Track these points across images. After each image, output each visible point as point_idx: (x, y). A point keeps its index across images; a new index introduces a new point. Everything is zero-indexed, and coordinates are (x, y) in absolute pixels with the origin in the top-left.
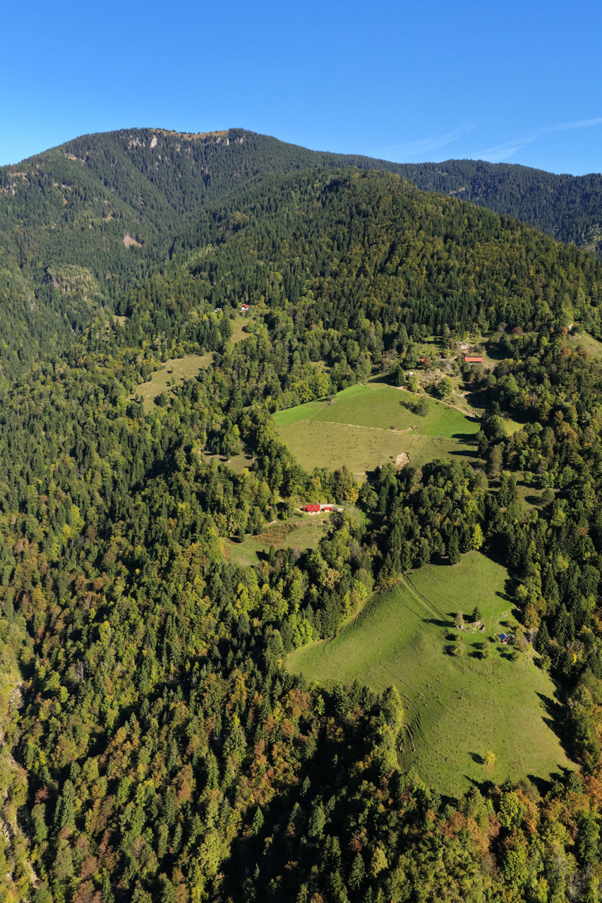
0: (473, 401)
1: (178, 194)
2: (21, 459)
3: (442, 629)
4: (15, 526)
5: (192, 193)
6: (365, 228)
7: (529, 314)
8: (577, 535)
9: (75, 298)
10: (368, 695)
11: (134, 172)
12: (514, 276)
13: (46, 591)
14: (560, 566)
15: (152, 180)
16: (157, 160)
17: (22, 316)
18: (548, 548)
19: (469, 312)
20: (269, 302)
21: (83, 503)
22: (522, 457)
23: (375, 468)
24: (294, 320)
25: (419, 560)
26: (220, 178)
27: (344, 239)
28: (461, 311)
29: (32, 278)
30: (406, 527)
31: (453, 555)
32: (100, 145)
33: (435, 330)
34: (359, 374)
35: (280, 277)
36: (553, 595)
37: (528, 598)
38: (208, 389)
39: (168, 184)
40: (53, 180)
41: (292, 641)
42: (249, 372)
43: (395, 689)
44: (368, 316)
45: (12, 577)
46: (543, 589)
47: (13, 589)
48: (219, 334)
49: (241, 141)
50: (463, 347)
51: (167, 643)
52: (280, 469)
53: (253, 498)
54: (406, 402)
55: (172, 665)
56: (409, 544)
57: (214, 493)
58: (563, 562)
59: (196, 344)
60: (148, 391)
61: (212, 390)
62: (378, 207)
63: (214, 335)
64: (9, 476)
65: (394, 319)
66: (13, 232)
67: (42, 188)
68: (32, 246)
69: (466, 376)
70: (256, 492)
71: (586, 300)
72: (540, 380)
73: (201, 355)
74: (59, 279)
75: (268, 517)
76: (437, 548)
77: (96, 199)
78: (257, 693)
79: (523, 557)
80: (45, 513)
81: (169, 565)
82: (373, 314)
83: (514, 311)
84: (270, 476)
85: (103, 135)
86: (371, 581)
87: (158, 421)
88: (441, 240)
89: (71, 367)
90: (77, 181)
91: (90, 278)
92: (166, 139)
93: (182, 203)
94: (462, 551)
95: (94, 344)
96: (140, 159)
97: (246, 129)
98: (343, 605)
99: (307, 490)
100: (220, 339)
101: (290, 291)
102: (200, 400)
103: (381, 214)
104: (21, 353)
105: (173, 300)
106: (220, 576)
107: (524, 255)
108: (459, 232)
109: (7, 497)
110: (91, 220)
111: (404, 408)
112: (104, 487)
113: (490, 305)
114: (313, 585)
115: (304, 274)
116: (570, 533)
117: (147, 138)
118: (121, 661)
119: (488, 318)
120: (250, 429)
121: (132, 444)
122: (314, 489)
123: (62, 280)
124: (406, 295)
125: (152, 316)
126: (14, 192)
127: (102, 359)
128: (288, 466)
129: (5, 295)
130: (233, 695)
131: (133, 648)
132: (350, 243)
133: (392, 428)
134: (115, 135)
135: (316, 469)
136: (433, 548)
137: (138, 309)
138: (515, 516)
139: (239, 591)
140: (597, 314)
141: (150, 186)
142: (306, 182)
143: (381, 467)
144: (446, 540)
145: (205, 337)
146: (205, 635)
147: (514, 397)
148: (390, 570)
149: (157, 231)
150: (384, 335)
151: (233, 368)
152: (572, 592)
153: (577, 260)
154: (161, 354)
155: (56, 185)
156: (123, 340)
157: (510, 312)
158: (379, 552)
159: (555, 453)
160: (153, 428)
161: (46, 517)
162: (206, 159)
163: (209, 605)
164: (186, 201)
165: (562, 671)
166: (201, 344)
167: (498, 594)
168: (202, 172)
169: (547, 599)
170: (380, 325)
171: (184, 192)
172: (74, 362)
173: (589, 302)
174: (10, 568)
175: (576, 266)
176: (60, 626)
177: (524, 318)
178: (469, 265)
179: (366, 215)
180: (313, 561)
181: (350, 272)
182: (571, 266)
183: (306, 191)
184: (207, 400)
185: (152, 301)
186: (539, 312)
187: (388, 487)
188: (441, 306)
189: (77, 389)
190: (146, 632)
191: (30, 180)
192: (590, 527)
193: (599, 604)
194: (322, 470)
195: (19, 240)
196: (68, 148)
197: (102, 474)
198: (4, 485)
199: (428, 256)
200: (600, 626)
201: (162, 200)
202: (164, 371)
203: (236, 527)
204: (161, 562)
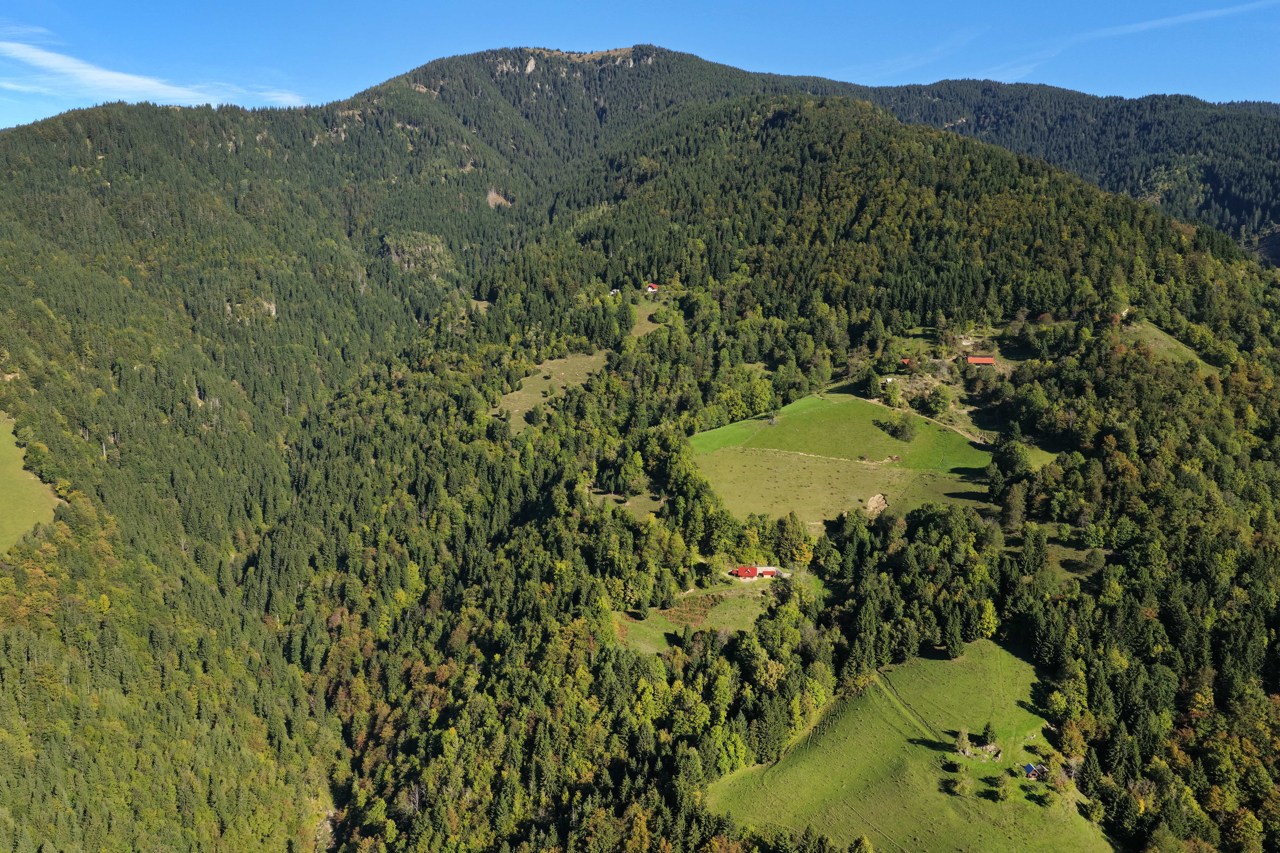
0: (981, 420)
1: (562, 134)
2: (341, 497)
3: (938, 754)
4: (331, 590)
5: (581, 133)
6: (823, 177)
7: (1061, 294)
8: (1141, 619)
9: (421, 276)
10: (827, 849)
11: (504, 105)
12: (1039, 242)
13: (370, 682)
14: (1116, 664)
15: (527, 117)
16: (535, 89)
17: (348, 301)
18: (1096, 638)
19: (974, 293)
20: (686, 281)
21: (424, 559)
22: (1055, 502)
23: (837, 515)
24: (721, 305)
25: (902, 651)
26: (620, 112)
27: (792, 193)
28: (961, 291)
29: (364, 250)
30: (882, 603)
31: (953, 644)
32: (459, 71)
33: (923, 318)
34: (813, 380)
35: (702, 246)
36: (1106, 709)
37: (1067, 713)
38: (599, 402)
39: (548, 121)
40: (395, 119)
41: (716, 764)
42: (657, 378)
43: (866, 842)
44: (827, 299)
45: (324, 660)
46: (1090, 699)
47: (325, 678)
48: (616, 325)
49: (650, 61)
50: (965, 343)
51: (537, 762)
52: (700, 515)
53: (661, 557)
54: (883, 422)
55: (543, 794)
56: (887, 627)
57: (605, 548)
58: (1120, 660)
59: (584, 339)
60: (517, 403)
61: (605, 403)
62: (841, 148)
63: (609, 327)
64: (325, 520)
65: (865, 303)
66: (340, 189)
67: (381, 130)
68: (364, 208)
69: (969, 385)
70: (666, 548)
71: (1148, 275)
72: (1080, 390)
73: (591, 354)
74: (400, 251)
75: (682, 584)
76: (928, 633)
77: (452, 143)
78: (664, 840)
79: (1058, 651)
80: (372, 572)
81: (541, 649)
82: (833, 296)
83: (1041, 292)
84: (686, 525)
85: (463, 58)
86: (832, 680)
87: (530, 446)
88: (931, 192)
89: (413, 370)
90: (426, 119)
91: (440, 249)
92: (547, 62)
93: (567, 146)
94: (966, 638)
95: (444, 338)
96: (511, 88)
97: (656, 44)
98: (790, 714)
99: (738, 546)
100: (617, 332)
101: (716, 265)
102: (588, 417)
103: (846, 157)
104: (346, 351)
105: (554, 279)
106: (614, 667)
107: (1053, 211)
108: (957, 180)
109: (321, 549)
110: (444, 171)
111: (879, 430)
112: (453, 537)
113: (1004, 282)
114: (746, 684)
115: (736, 241)
116: (1130, 615)
117: (521, 61)
118: (472, 785)
119: (1002, 301)
120: (657, 458)
121: (493, 478)
122: (748, 545)
123: (403, 252)
124: (881, 270)
125: (524, 300)
126: (343, 136)
127: (454, 359)
128: (712, 510)
129: (328, 273)
130: (630, 842)
131: (489, 767)
132: (800, 198)
133: (862, 458)
134: (479, 58)
135: (751, 515)
136: (923, 634)
137: (506, 291)
138: (1045, 589)
139: (639, 690)
140: (1164, 294)
141: (524, 125)
142: (739, 115)
143: (845, 515)
144: (942, 622)
145: (597, 330)
146: (591, 752)
147: (1042, 414)
148: (859, 665)
149: (532, 185)
150: (850, 326)
151: (635, 372)
152: (1135, 704)
153: (1133, 217)
154: (535, 352)
155: (399, 125)
156: (484, 334)
157: (1033, 293)
158: (843, 639)
159: (1105, 496)
160: (522, 455)
161: (373, 577)
162: (601, 86)
163: (596, 709)
164: (573, 144)
165: (1122, 824)
166: (590, 339)
167: (1021, 704)
168: (596, 104)
169: (1096, 714)
170: (844, 312)
171: (570, 132)
172: (416, 364)
173: (1152, 277)
174: (322, 648)
175: (1131, 225)
176: (388, 732)
177: (1054, 301)
178: (973, 227)
179: (824, 158)
180: (747, 649)
181: (801, 238)
182: (1125, 226)
183: (739, 128)
184: (598, 417)
185: (525, 280)
186: (1077, 292)
187: (856, 544)
188: (933, 284)
189: (420, 400)
190: (508, 745)
191: (365, 120)
192: (1161, 607)
193: (1178, 724)
194: (761, 517)
195: (348, 199)
196: (416, 76)
197: (451, 519)
198: (318, 532)
199: (914, 214)
200: (1182, 759)
201: (541, 143)
202: (539, 376)
203: (636, 597)
204: (530, 645)
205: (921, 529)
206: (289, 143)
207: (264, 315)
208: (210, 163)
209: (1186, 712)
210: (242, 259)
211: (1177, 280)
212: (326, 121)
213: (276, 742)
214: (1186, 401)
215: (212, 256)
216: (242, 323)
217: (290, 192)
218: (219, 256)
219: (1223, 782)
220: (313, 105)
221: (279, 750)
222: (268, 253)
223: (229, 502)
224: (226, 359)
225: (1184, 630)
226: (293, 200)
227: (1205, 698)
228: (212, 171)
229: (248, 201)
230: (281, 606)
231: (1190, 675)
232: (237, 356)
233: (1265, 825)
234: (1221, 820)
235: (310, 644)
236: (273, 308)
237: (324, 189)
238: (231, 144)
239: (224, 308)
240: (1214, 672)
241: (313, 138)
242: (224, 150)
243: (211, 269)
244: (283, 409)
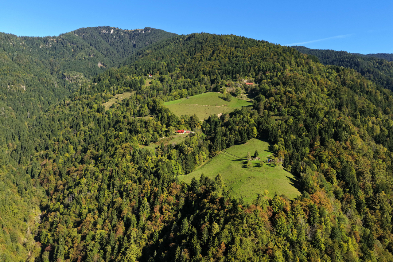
0: (249, 97)
1: (122, 50)
2: (47, 130)
3: (241, 161)
4: (43, 155)
5: (128, 50)
6: (202, 47)
7: (272, 67)
8: (299, 127)
9: (76, 84)
10: (208, 180)
11: (103, 41)
12: (265, 57)
13: (56, 176)
14: (292, 139)
15: (111, 45)
16: (113, 38)
17: (51, 89)
18: (286, 133)
19: (247, 69)
20: (161, 74)
21: (75, 144)
22: (272, 105)
23: (208, 117)
24: (172, 78)
25: (229, 144)
26: (140, 45)
27: (193, 51)
28: (243, 68)
29: (56, 77)
30: (223, 133)
31: (245, 139)
32: (89, 31)
33: (232, 77)
34: (200, 90)
35: (166, 64)
36: (290, 149)
37: (279, 149)
38: (134, 102)
39: (118, 47)
40: (68, 42)
41: (172, 171)
42: (152, 95)
43: (220, 175)
44: (204, 74)
45: (39, 175)
46: (285, 147)
47: (39, 179)
48: (139, 84)
49: (149, 31)
50: (244, 81)
51: (113, 182)
52: (166, 116)
53: (154, 129)
54: (221, 97)
55: (115, 190)
56: (225, 138)
57: (136, 127)
58: (293, 137)
59: (129, 88)
60: (107, 105)
61: (136, 103)
62: (207, 40)
63: (137, 84)
64: (41, 137)
65: (215, 74)
66: (49, 60)
67: (63, 45)
68: (57, 66)
69: (246, 90)
70: (155, 126)
71: (295, 65)
72: (278, 84)
73: (131, 92)
74: (69, 77)
75: (161, 136)
76: (237, 138)
77: (87, 49)
78: (155, 188)
79: (276, 137)
80: (57, 149)
81: (114, 153)
82: (206, 73)
83: (266, 67)
84: (161, 120)
85: (91, 28)
86: (208, 153)
87: (111, 113)
88: (234, 48)
89: (72, 101)
90: (78, 43)
91: (82, 77)
92: (117, 30)
93: (123, 54)
94: (249, 138)
95: (83, 91)
96: (106, 37)
97: (151, 27)
98: (195, 160)
99: (178, 125)
100: (139, 85)
101: (170, 69)
102: (130, 106)
103: (208, 42)
104: (50, 102)
105: (119, 75)
106: (138, 153)
107: (268, 50)
108: (241, 45)
109: (39, 145)
110: (84, 56)
111: (220, 99)
112: (85, 139)
113: (255, 66)
114: (181, 154)
115: (176, 63)
116: (295, 126)
117: (109, 30)
118: (90, 191)
119: (255, 71)
120: (152, 106)
121: (99, 122)
122: (181, 124)
123: (70, 77)
124: (220, 66)
125: (109, 81)
126: (50, 46)
127: (86, 97)
128: (170, 115)
129: (44, 81)
130: (144, 190)
131: (97, 186)
132: (195, 53)
133: (215, 105)
134: (96, 28)
135: (182, 116)
136: (236, 138)
137: (103, 79)
138: (271, 123)
139: (147, 159)
140: (300, 69)
141: (110, 47)
142: (177, 39)
143: (211, 117)
144: (241, 134)
145: (133, 85)
146: (131, 177)
147: (268, 92)
148: (216, 148)
149: (112, 63)
150: (211, 80)
151: (145, 94)
152: (298, 147)
153: (290, 51)
154: (113, 92)
155: (69, 44)
156: (96, 90)
157: (264, 68)
158: (211, 143)
159: (287, 103)
160: (108, 116)
161: (57, 150)
162: (134, 38)
163: (133, 166)
164: (125, 53)
165: (296, 171)
166: (131, 88)
167: (266, 150)
168: (132, 43)
169: (287, 151)
170: (209, 76)
171: (124, 50)
172: (73, 99)
173: (296, 66)
174: (39, 171)
175: (290, 53)
176: (61, 187)
177: (270, 69)
178: (246, 55)
179: (202, 43)
180: (182, 147)
181: (195, 62)
182: (288, 53)
183: (176, 42)
184: (133, 106)
185: (110, 76)
186: (276, 66)
187: (214, 123)
188: (235, 67)
189: (75, 107)
190: (103, 178)
191: (58, 42)
192: (304, 124)
193: (311, 151)
194: (185, 116)
195: (52, 64)
196: (75, 32)
197: (84, 133)
198: (38, 140)
199: (229, 53)
200: (312, 158)
201: (115, 52)
202: (115, 98)
203: (146, 139)
204: (111, 153)
205: (234, 115)
206: (32, 47)
207: (21, 89)
208: (4, 47)
209: (313, 148)
210: (14, 74)
211: (303, 66)
212: (44, 41)
213: (21, 192)
214: (308, 85)
215: (3, 72)
216: (13, 91)
217: (32, 59)
218: (6, 72)
219: (324, 162)
220: (40, 37)
221: (22, 194)
222: (23, 73)
223: (6, 135)
224: (7, 101)
225: (311, 128)
226: (32, 61)
227: (318, 143)
228: (4, 50)
229: (17, 58)
230: (24, 161)
231: (313, 139)
232: (11, 100)
233: (337, 171)
234: (324, 172)
235: (34, 170)
236: (24, 88)
237: (43, 60)
238: (11, 44)
239: (7, 86)
240: (320, 137)
241: (40, 46)
242: (9, 45)
243: (3, 76)
244: (27, 117)
